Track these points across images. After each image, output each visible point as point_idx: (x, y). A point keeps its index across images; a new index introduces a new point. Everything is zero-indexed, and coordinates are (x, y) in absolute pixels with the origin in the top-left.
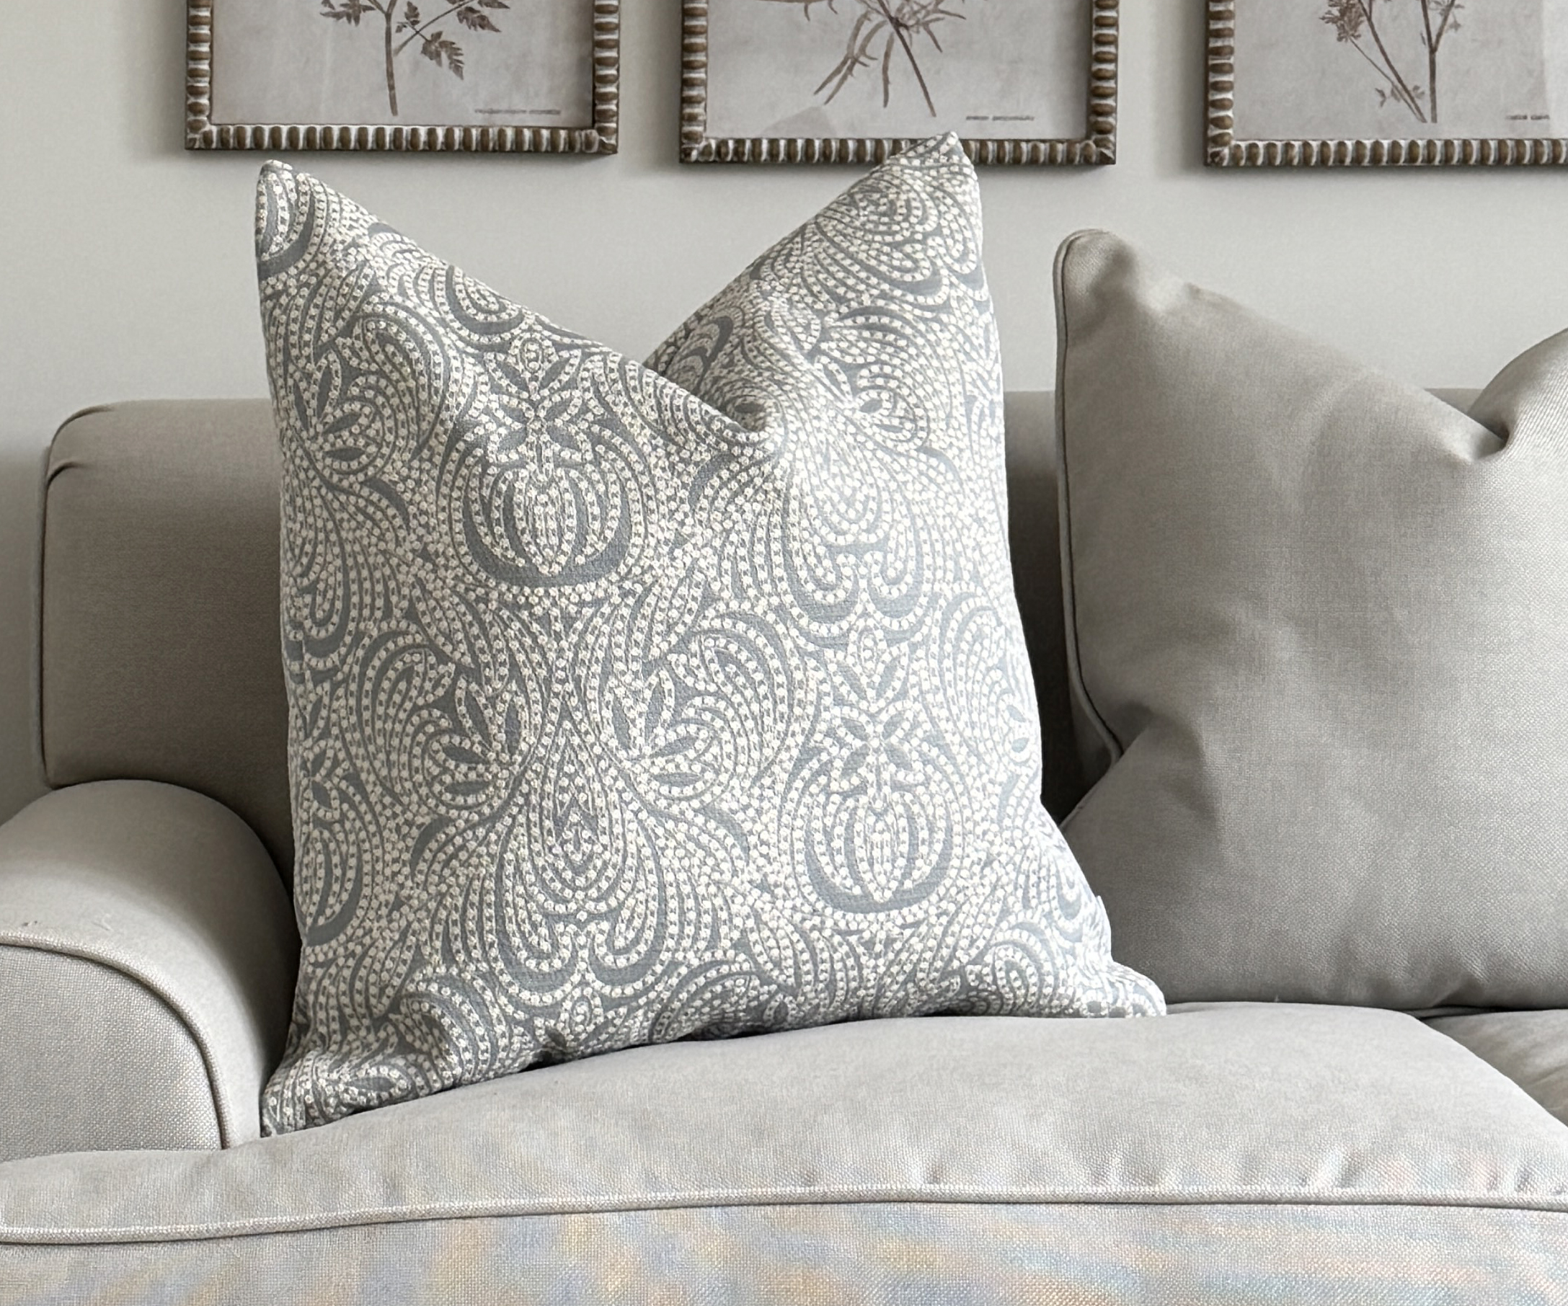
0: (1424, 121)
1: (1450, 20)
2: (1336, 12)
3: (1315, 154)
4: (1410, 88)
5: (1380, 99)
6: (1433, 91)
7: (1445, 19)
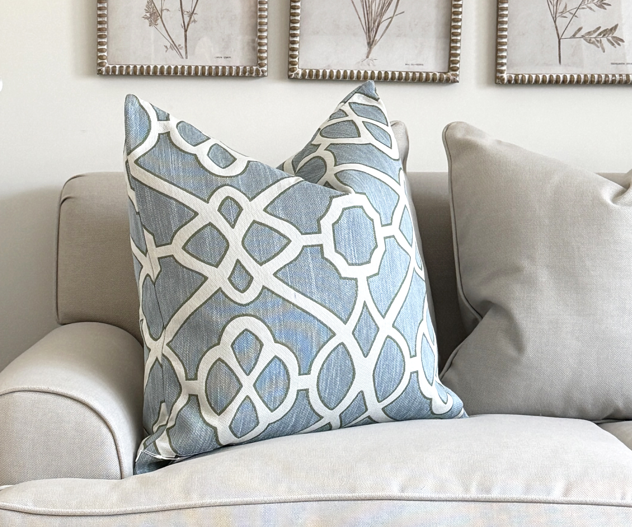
0: (183, 58)
1: (192, 19)
2: (148, 15)
3: (138, 71)
4: (177, 46)
5: (166, 49)
6: (186, 47)
7: (190, 18)
